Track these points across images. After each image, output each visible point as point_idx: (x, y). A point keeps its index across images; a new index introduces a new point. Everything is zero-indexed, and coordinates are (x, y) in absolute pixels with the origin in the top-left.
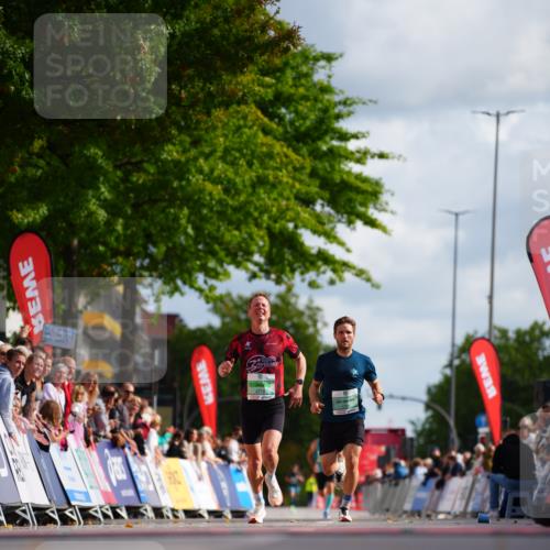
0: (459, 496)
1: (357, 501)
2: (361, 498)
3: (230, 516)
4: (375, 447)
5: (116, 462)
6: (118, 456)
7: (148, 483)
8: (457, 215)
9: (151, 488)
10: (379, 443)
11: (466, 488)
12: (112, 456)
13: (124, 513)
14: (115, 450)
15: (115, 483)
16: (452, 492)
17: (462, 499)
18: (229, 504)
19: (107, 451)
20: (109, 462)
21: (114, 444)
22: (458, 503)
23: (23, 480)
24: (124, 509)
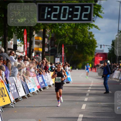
0: (117, 75)
1: (95, 70)
2: (96, 69)
3: (66, 83)
4: (100, 57)
5: (40, 78)
6: (40, 76)
7: (48, 80)
8: (120, 2)
9: (48, 81)
10: (101, 56)
11: (119, 73)
12: (39, 77)
13: (42, 89)
14: (40, 75)
15: (40, 83)
16: (116, 74)
17: (118, 76)
18: (66, 81)
19: (38, 76)
20: (39, 78)
21: (40, 74)
22: (117, 76)
23: (20, 91)
24: (42, 88)
